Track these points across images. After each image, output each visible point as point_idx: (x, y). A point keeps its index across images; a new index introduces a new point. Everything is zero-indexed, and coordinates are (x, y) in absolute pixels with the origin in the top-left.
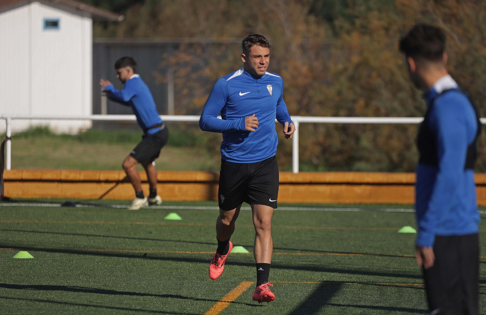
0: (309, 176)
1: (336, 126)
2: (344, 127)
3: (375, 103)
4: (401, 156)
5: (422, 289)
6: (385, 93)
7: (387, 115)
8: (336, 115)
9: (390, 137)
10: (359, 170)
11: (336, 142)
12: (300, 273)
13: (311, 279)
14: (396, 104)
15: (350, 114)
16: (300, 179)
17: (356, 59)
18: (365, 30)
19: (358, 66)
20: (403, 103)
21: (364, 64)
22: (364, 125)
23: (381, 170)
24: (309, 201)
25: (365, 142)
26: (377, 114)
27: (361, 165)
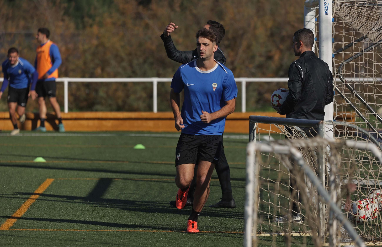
0: (75, 115)
1: (83, 84)
2: (88, 85)
3: (108, 69)
4: (124, 102)
5: (173, 183)
6: (113, 62)
7: (115, 76)
8: (83, 77)
9: (116, 90)
10: (97, 111)
11: (83, 93)
12: (81, 173)
13: (88, 177)
14: (120, 70)
15: (92, 76)
16: (69, 116)
17: (95, 42)
18: (101, 25)
19: (97, 46)
20: (124, 69)
21: (101, 44)
22: (102, 83)
23: (111, 110)
24: (74, 130)
25: (102, 93)
26: (109, 76)
27: (98, 107)
